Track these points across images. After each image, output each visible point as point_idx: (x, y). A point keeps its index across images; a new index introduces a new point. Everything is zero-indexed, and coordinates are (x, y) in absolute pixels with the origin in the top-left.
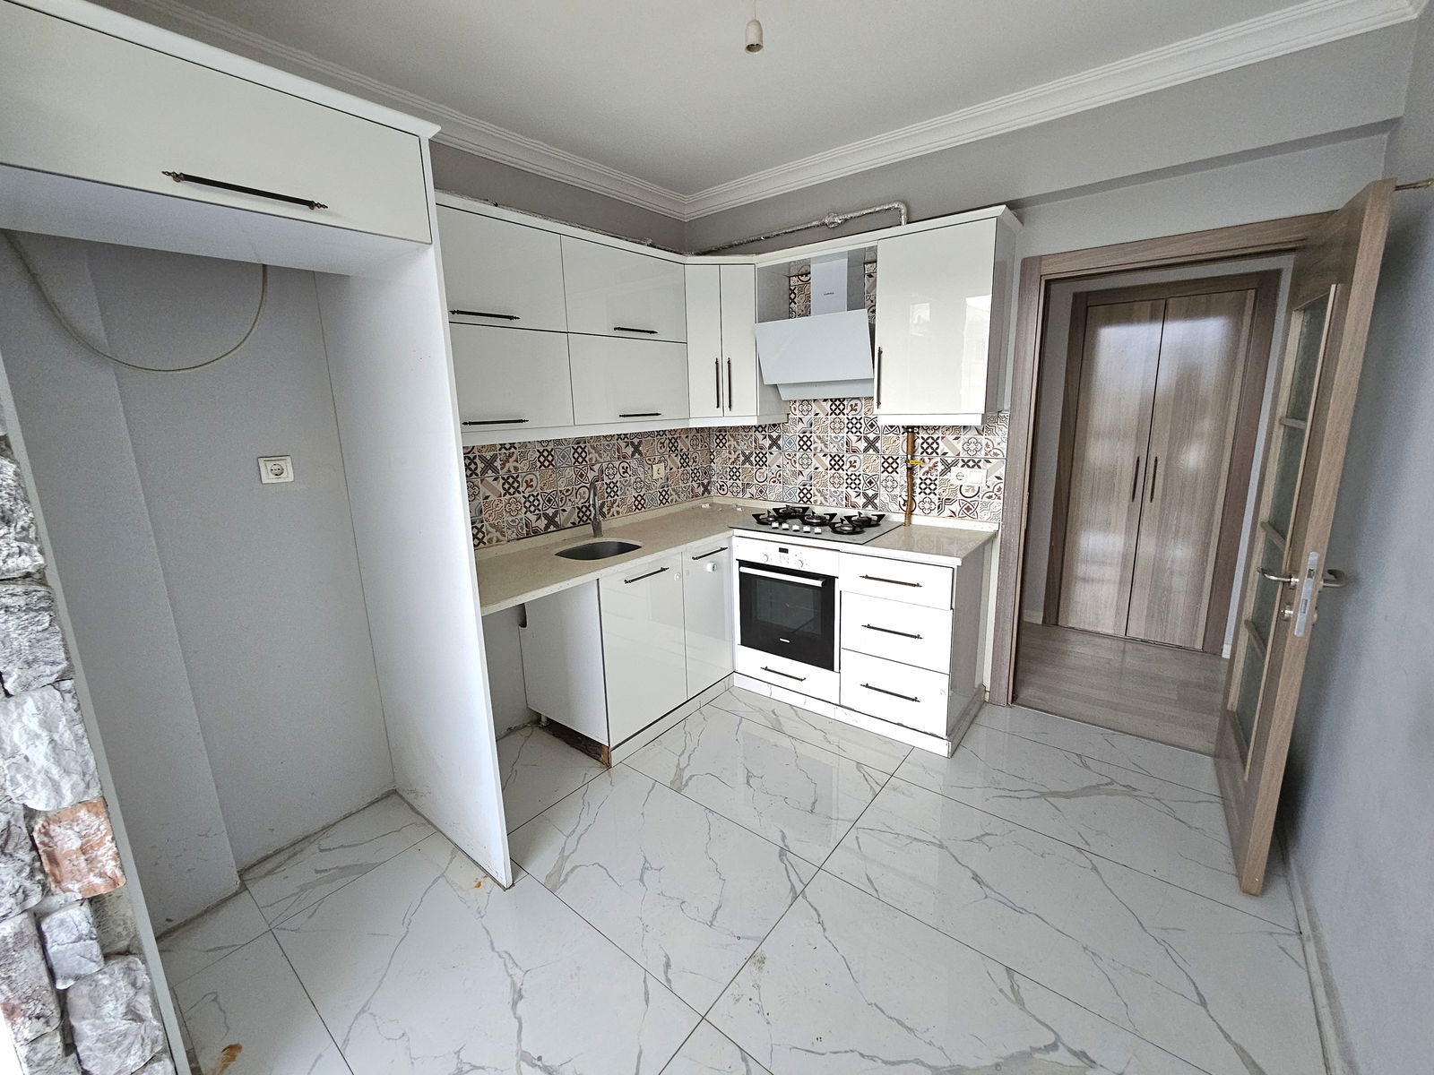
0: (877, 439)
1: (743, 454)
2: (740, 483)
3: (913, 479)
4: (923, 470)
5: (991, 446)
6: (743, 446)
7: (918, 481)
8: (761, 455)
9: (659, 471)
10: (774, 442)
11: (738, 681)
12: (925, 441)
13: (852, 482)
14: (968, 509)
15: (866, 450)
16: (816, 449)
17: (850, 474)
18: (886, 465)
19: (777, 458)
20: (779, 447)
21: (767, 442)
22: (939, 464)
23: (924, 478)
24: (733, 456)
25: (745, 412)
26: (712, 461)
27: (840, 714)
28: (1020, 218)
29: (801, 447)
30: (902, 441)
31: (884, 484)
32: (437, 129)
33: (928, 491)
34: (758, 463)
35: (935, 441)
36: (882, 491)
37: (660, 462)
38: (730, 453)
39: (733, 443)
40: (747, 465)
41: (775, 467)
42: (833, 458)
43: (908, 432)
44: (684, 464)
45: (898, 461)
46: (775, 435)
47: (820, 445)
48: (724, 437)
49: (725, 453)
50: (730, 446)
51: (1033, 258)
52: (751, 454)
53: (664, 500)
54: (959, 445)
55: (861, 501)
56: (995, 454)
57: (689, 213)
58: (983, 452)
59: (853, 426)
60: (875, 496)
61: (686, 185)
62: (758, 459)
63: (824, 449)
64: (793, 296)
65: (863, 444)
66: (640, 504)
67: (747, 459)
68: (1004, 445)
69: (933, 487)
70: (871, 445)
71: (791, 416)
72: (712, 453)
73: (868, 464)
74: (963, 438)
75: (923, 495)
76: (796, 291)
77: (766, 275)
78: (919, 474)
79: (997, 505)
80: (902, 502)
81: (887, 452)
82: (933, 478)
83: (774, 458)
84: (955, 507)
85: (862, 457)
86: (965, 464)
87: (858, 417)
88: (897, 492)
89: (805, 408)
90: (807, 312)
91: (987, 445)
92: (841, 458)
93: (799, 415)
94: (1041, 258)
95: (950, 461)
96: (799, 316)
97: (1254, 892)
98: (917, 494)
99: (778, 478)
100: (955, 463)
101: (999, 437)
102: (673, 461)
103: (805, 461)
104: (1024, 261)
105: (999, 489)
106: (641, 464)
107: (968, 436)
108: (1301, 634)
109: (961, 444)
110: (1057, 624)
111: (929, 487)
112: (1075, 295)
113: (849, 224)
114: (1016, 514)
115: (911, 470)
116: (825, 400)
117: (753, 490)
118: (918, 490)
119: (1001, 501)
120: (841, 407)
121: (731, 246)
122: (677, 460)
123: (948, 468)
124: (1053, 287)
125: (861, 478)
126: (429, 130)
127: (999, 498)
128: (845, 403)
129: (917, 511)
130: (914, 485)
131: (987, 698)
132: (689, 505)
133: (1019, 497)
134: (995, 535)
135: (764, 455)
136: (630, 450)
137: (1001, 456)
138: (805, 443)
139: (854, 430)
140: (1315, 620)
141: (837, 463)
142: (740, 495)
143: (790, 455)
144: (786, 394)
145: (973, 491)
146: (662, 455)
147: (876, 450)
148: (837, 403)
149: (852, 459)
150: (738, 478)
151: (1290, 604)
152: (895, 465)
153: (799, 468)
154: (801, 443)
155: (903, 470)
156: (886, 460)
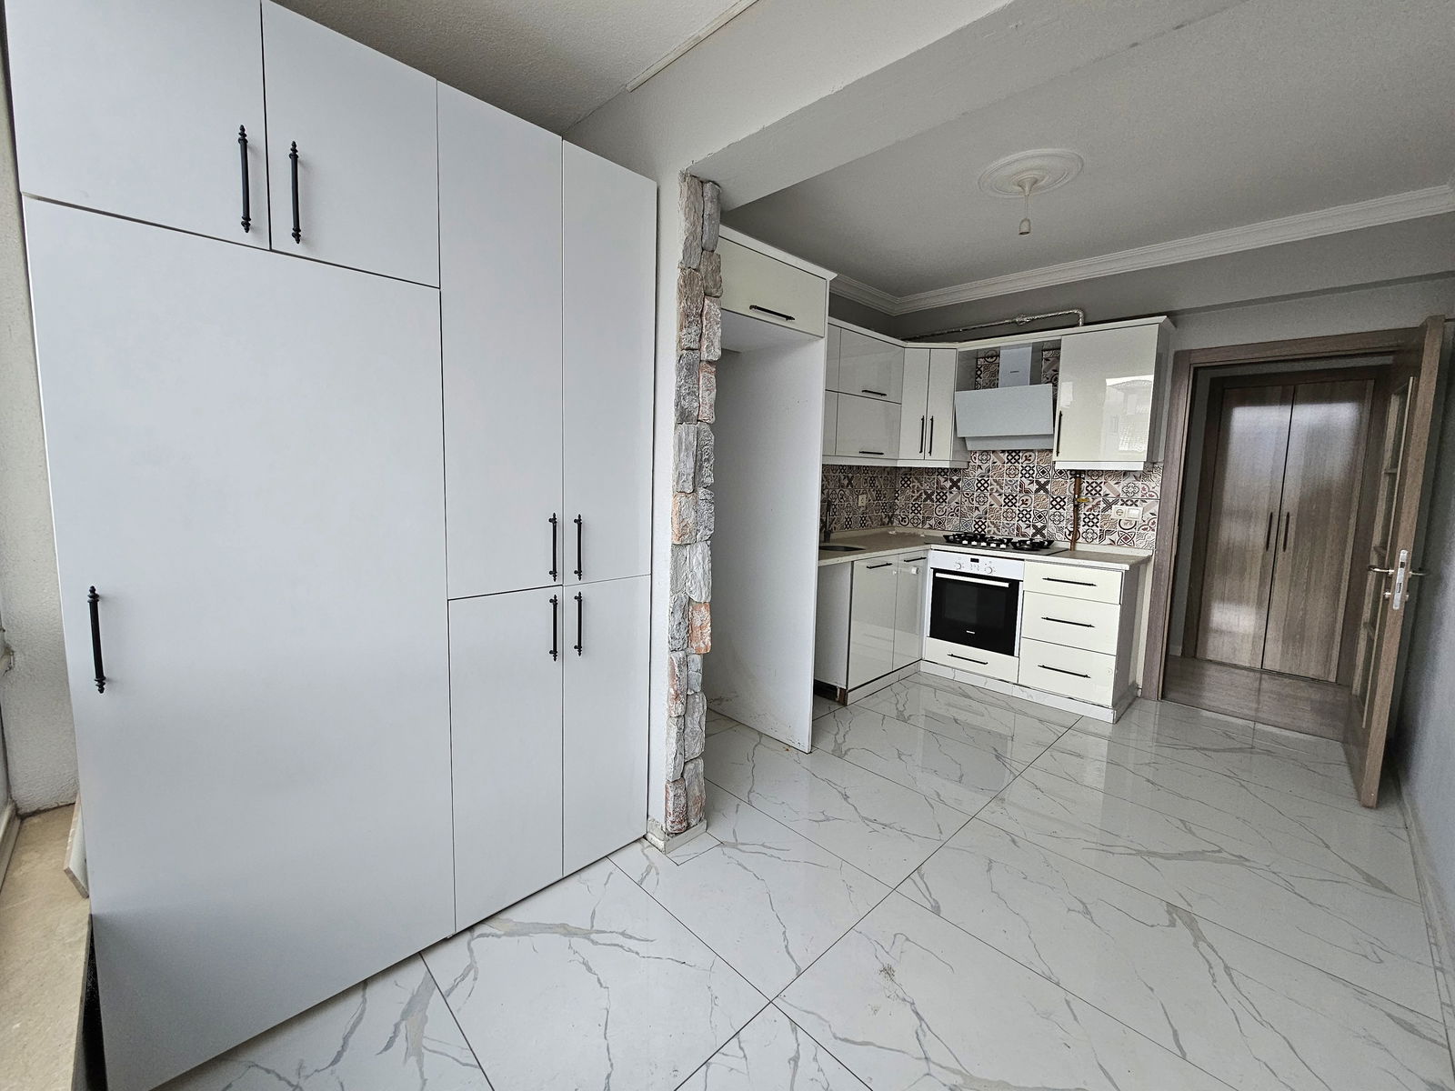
0: (1047, 483)
1: (926, 493)
2: (921, 517)
3: (1078, 514)
4: (1087, 508)
5: (1147, 489)
6: (926, 487)
7: (1083, 516)
8: (941, 494)
9: (862, 500)
10: (955, 484)
11: (924, 667)
12: (1090, 484)
13: (1024, 516)
14: (1126, 538)
15: (1037, 491)
16: (992, 489)
17: (1021, 509)
18: (1054, 503)
19: (955, 497)
20: (958, 488)
21: (948, 484)
22: (1102, 503)
23: (1087, 513)
24: (916, 495)
25: (942, 457)
26: (897, 498)
27: (1017, 692)
28: (1175, 324)
29: (979, 488)
30: (1069, 485)
31: (1052, 518)
32: (836, 275)
33: (1091, 524)
34: (938, 500)
35: (1099, 485)
36: (1050, 523)
37: (863, 493)
38: (913, 492)
39: (917, 484)
40: (929, 502)
41: (954, 503)
42: (1007, 497)
43: (1075, 478)
44: (878, 498)
45: (1066, 500)
46: (955, 478)
47: (995, 486)
48: (909, 479)
49: (908, 492)
50: (914, 486)
51: (1183, 351)
52: (933, 493)
53: (863, 525)
54: (1119, 489)
55: (1031, 531)
56: (1151, 496)
57: (897, 311)
58: (1140, 494)
59: (1027, 473)
60: (1044, 527)
61: (899, 291)
62: (938, 497)
63: (1000, 490)
64: (979, 373)
65: (1035, 487)
66: (848, 526)
67: (929, 497)
68: (1158, 489)
69: (1095, 521)
70: (1042, 487)
71: (972, 464)
72: (897, 492)
73: (1038, 502)
74: (1123, 483)
75: (1086, 527)
76: (982, 369)
77: (964, 357)
78: (1083, 511)
79: (1151, 536)
80: (1068, 533)
81: (1056, 493)
82: (1096, 514)
83: (954, 498)
84: (1115, 537)
85: (1033, 497)
86: (1124, 503)
87: (1032, 465)
88: (1063, 524)
89: (984, 457)
90: (993, 384)
91: (1144, 489)
92: (1014, 497)
93: (978, 463)
94: (1191, 351)
95: (1111, 500)
96: (984, 387)
97: (1370, 805)
98: (1081, 527)
99: (957, 512)
100: (1115, 502)
101: (1154, 484)
102: (871, 494)
103: (982, 499)
104: (1177, 353)
105: (1154, 523)
106: (851, 493)
107: (1127, 482)
108: (1397, 608)
109: (1121, 488)
110: (1195, 657)
111: (1091, 522)
112: (1212, 380)
113: (1034, 322)
114: (1168, 543)
115: (1077, 508)
116: (1003, 451)
117: (932, 522)
118: (1082, 523)
119: (1155, 533)
120: (1017, 457)
121: (933, 335)
122: (874, 493)
123: (1109, 506)
124: (1200, 372)
125: (1031, 513)
126: (831, 275)
127: (1153, 530)
128: (1021, 454)
129: (1081, 540)
130: (1078, 519)
131: (1139, 694)
132: (878, 530)
133: (1170, 529)
134: (1149, 558)
135: (945, 494)
136: (846, 482)
137: (1155, 497)
138: (983, 485)
139: (1027, 475)
140: (1407, 599)
141: (1010, 500)
142: (920, 526)
143: (967, 494)
144: (970, 446)
145: (1131, 524)
146: (865, 488)
147: (1046, 491)
148: (1013, 454)
149: (1024, 498)
150: (919, 512)
151: (1388, 588)
152: (1062, 503)
153: (976, 504)
154: (979, 485)
155: (1070, 507)
156: (1054, 499)
